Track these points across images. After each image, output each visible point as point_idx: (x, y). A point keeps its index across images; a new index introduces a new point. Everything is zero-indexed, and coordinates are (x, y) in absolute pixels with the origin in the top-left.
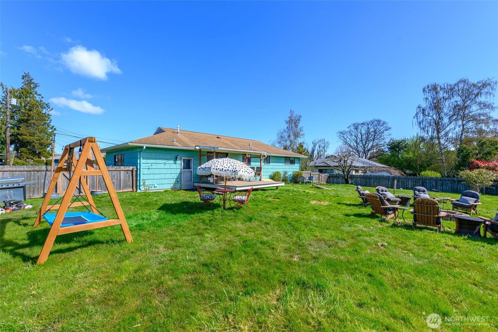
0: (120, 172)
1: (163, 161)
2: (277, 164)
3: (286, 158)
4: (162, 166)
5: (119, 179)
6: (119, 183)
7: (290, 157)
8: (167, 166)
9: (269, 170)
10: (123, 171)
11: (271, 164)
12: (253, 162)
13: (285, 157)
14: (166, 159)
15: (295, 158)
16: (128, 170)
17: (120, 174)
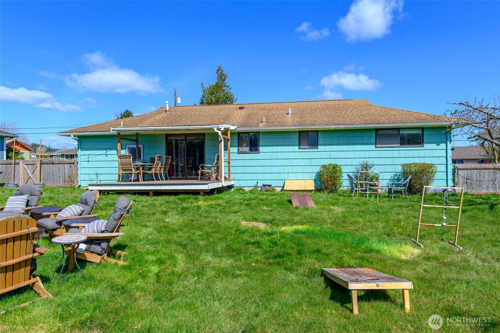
0: (64, 165)
1: (104, 152)
2: (345, 148)
3: (379, 132)
4: (103, 158)
5: (63, 173)
6: (63, 177)
7: (399, 129)
8: (109, 158)
9: (314, 162)
10: (67, 165)
11: (320, 148)
12: (262, 146)
13: (377, 130)
14: (106, 149)
15: (423, 129)
16: (71, 163)
17: (64, 167)
